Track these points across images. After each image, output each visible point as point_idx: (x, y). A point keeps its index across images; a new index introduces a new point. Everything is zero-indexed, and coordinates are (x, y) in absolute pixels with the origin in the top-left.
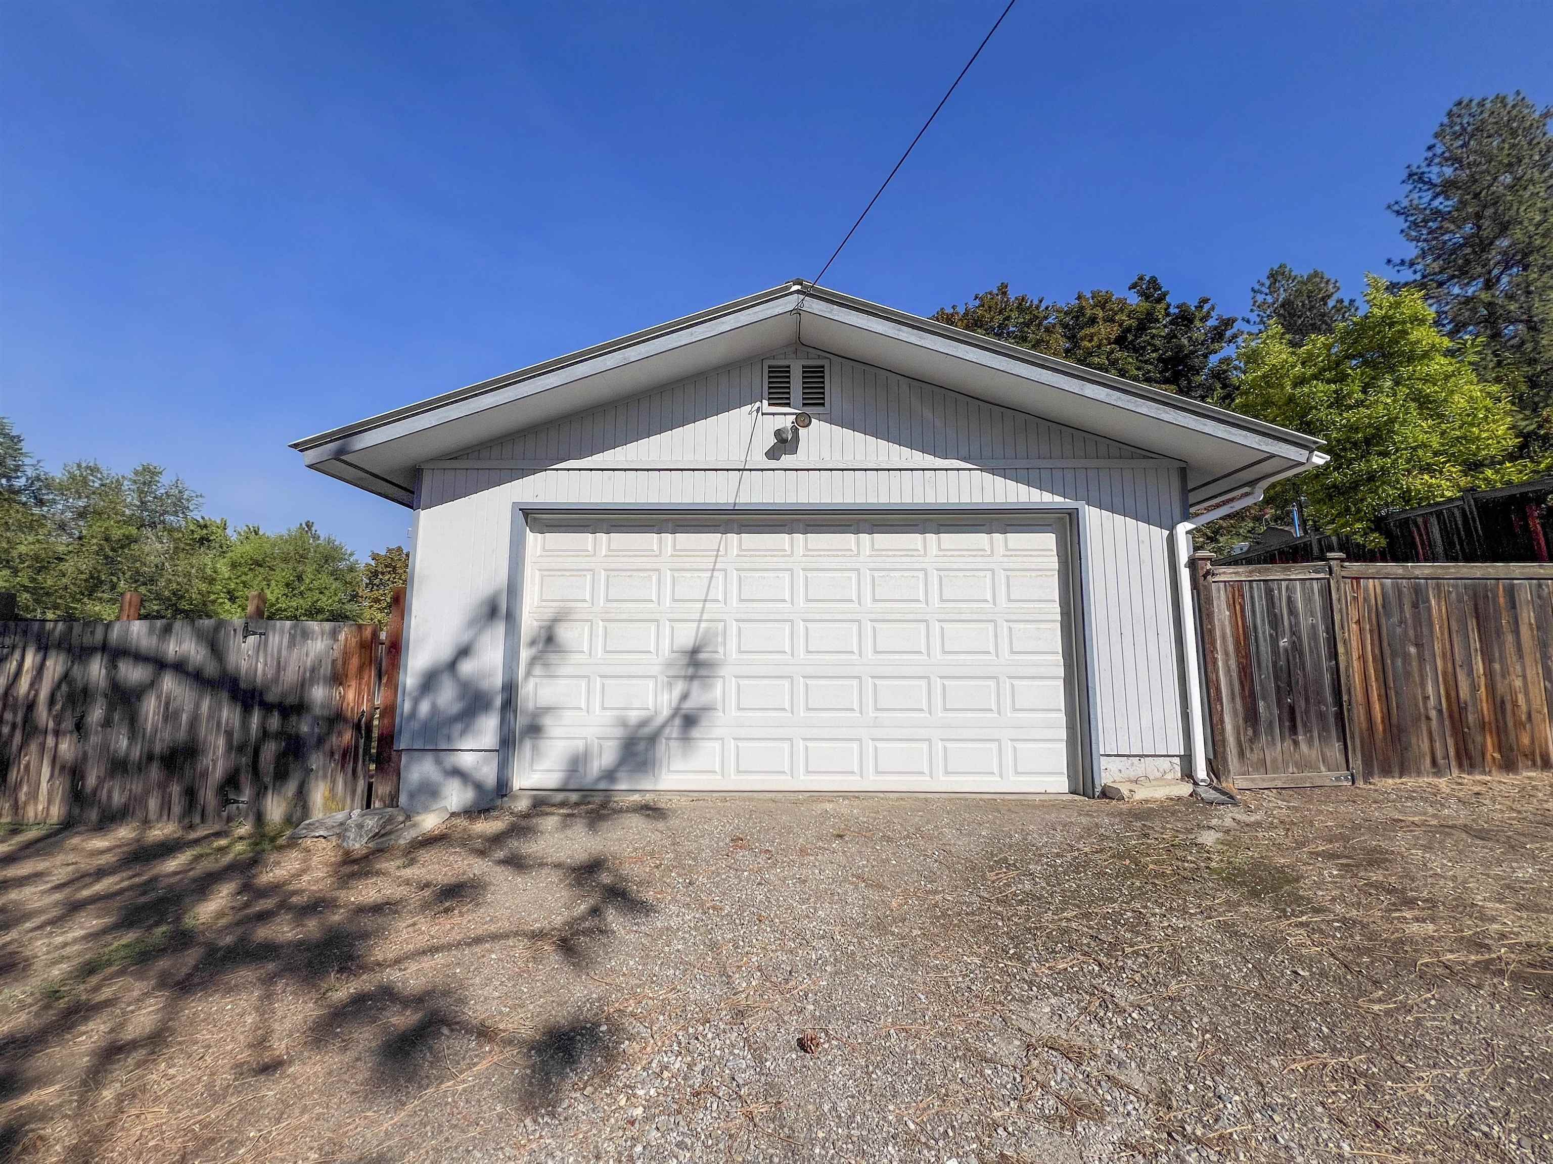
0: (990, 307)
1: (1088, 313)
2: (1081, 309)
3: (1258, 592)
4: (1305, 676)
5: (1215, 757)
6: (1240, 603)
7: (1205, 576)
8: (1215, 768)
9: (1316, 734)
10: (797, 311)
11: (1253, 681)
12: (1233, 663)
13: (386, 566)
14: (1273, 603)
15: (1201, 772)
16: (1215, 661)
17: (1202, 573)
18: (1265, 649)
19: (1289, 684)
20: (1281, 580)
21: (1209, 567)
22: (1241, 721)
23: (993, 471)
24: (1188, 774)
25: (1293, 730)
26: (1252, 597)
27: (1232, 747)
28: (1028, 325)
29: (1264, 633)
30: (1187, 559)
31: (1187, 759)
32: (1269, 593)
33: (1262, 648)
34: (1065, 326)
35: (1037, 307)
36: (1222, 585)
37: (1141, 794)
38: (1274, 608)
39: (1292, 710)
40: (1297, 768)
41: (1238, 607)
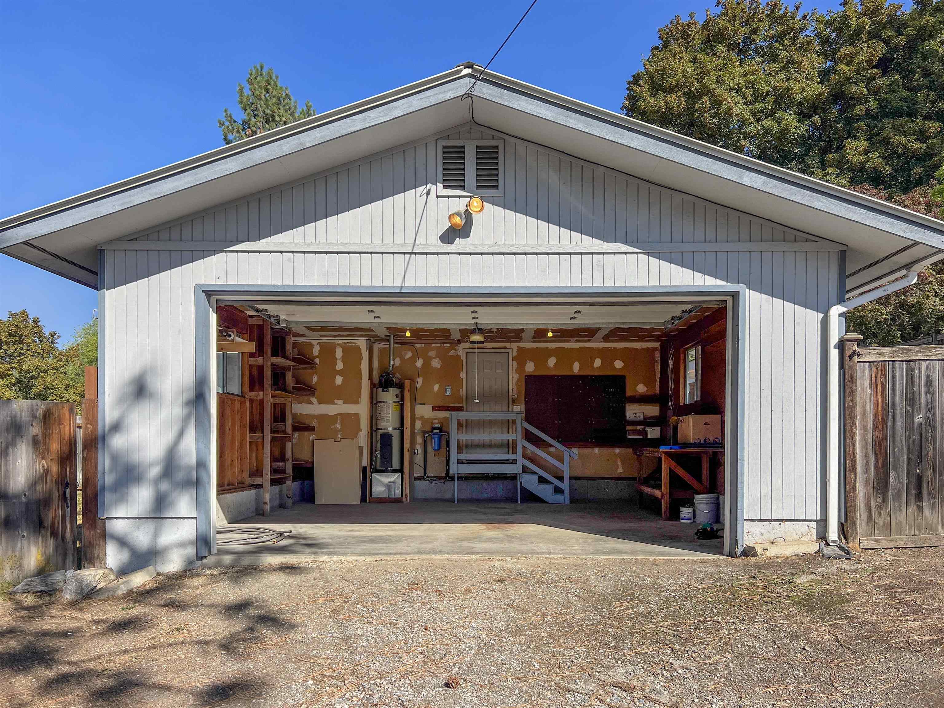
0: (734, 16)
1: (853, 23)
2: (845, 18)
3: (900, 371)
4: (934, 449)
5: (846, 521)
6: (882, 382)
7: (851, 357)
8: (845, 530)
9: (938, 501)
10: (468, 96)
11: (887, 454)
12: (870, 438)
13: (11, 335)
14: (912, 382)
15: (833, 534)
16: (853, 435)
17: (848, 353)
18: (901, 424)
19: (920, 456)
20: (922, 360)
21: (856, 347)
22: (872, 489)
23: (659, 256)
24: (822, 537)
25: (919, 497)
26: (894, 377)
27: (862, 511)
28: (779, 38)
29: (901, 409)
30: (837, 340)
31: (823, 523)
32: (910, 373)
33: (899, 424)
34: (825, 41)
35: (793, 17)
36: (866, 365)
37: (773, 551)
38: (913, 387)
39: (920, 479)
40: (919, 531)
41: (879, 386)
